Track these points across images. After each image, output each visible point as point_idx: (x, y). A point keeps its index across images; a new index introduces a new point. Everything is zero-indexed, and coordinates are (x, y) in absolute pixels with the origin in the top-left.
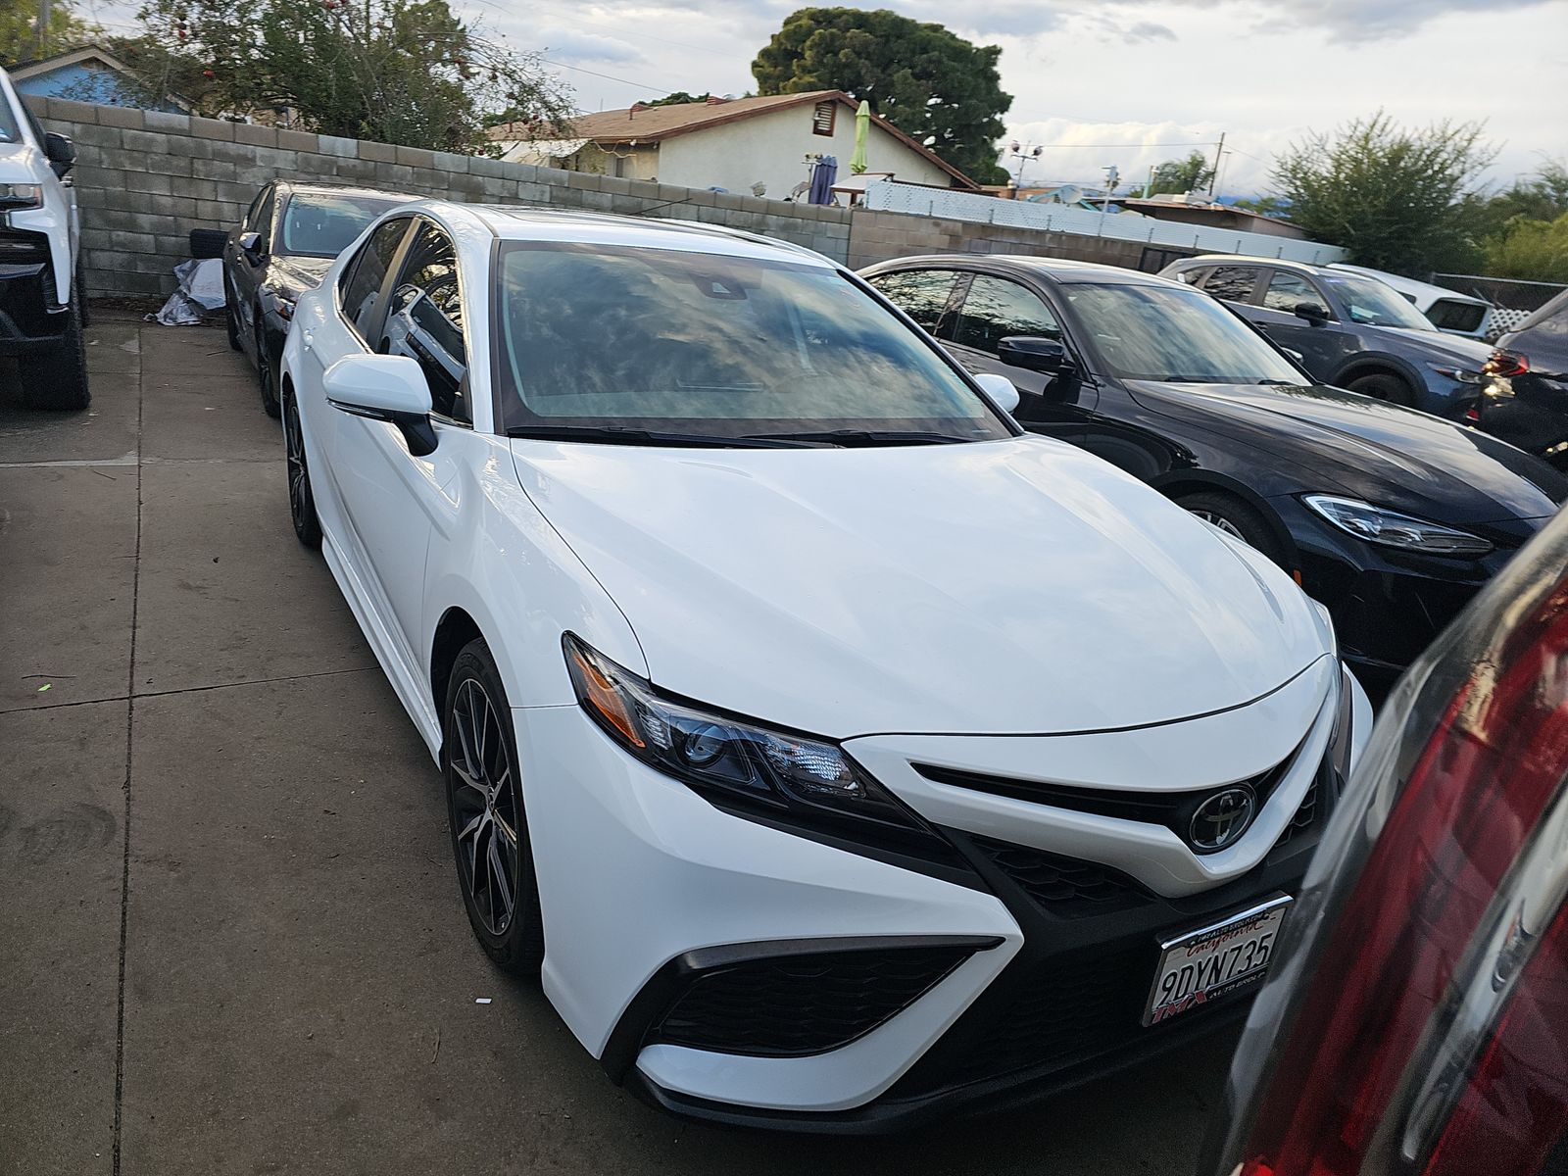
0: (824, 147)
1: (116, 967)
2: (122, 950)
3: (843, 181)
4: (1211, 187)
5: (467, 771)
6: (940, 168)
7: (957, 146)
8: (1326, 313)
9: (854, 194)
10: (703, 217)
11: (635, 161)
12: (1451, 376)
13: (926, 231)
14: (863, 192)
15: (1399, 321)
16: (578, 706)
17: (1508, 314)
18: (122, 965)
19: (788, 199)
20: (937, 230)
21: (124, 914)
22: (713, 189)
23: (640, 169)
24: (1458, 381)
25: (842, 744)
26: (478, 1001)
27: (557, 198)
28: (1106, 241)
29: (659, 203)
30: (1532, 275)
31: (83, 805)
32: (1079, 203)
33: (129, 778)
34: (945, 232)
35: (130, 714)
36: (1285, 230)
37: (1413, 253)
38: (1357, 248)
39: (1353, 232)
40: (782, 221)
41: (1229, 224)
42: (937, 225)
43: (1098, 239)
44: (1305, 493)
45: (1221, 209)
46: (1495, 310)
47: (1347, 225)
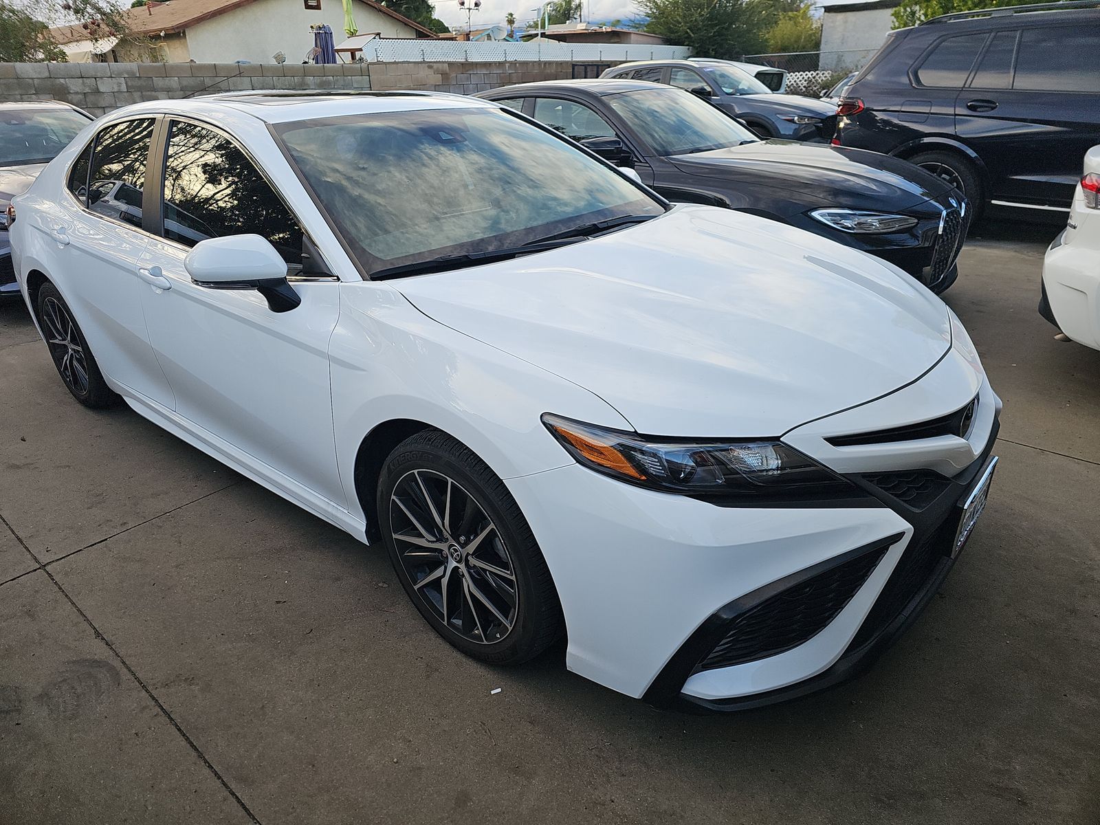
0: (317, 18)
1: (207, 771)
2: (201, 756)
3: (341, 42)
4: (580, 15)
5: (421, 536)
6: (406, 24)
7: (404, 6)
8: (710, 92)
9: (353, 52)
10: (256, 85)
11: (166, 49)
12: (792, 121)
13: (424, 73)
14: (361, 50)
15: (753, 90)
16: (577, 464)
17: (796, 75)
18: (210, 767)
19: (305, 63)
20: (431, 72)
21: (179, 730)
22: (238, 62)
23: (174, 54)
24: (796, 123)
25: (781, 439)
26: (493, 692)
27: (133, 87)
28: (545, 63)
29: (218, 80)
30: (794, 48)
31: (74, 662)
32: (504, 39)
33: (94, 628)
34: (437, 72)
35: (53, 579)
36: (650, 39)
37: (730, 44)
38: (697, 45)
39: (692, 35)
40: (318, 80)
41: (616, 40)
42: (430, 67)
43: (539, 63)
44: (808, 211)
45: (610, 30)
46: (788, 74)
47: (688, 30)
